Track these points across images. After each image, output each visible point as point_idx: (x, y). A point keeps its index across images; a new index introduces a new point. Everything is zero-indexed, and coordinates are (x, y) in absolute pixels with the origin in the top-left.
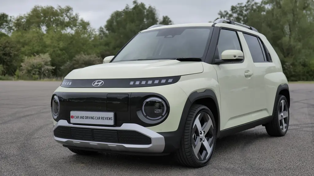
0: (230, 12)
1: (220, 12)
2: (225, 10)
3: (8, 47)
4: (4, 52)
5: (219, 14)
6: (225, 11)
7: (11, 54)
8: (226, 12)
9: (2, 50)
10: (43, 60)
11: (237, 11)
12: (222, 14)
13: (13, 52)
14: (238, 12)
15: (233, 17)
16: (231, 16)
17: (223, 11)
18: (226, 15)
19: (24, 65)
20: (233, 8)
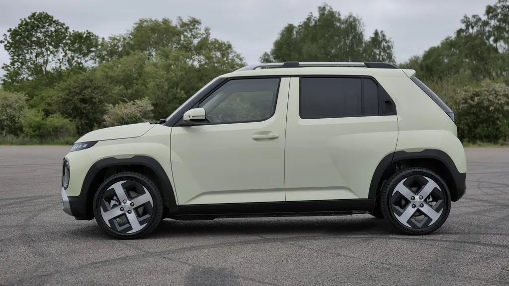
0: (484, 18)
1: (466, 17)
2: (475, 14)
3: (89, 87)
4: (83, 97)
5: (463, 22)
6: (474, 16)
7: (94, 100)
8: (477, 17)
9: (77, 93)
10: (140, 109)
11: (497, 15)
12: (469, 21)
13: (97, 97)
14: (499, 17)
15: (491, 27)
16: (486, 24)
17: (470, 16)
18: (476, 23)
19: (109, 119)
20: (490, 10)
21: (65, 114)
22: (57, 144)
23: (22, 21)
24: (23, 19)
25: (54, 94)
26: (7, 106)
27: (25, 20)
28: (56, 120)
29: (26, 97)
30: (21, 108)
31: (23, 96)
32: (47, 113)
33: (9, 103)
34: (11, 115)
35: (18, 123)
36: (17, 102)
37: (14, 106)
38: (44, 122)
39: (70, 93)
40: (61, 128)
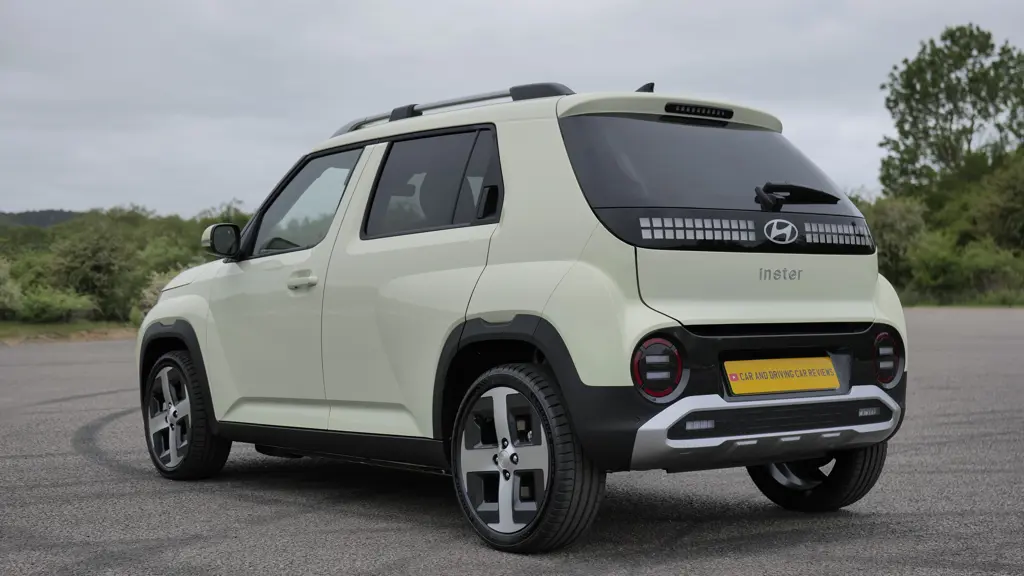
3: (104, 249)
4: (96, 263)
7: (112, 268)
9: (88, 257)
13: (117, 262)
21: (1004, 240)
22: (981, 303)
23: (924, 48)
24: (927, 42)
25: (984, 199)
26: (884, 226)
27: (932, 42)
28: (983, 254)
29: (925, 208)
30: (912, 230)
31: (917, 206)
32: (965, 239)
33: (889, 220)
34: (890, 245)
35: (904, 260)
36: (903, 218)
37: (898, 227)
38: (954, 258)
39: (1016, 195)
40: (993, 272)
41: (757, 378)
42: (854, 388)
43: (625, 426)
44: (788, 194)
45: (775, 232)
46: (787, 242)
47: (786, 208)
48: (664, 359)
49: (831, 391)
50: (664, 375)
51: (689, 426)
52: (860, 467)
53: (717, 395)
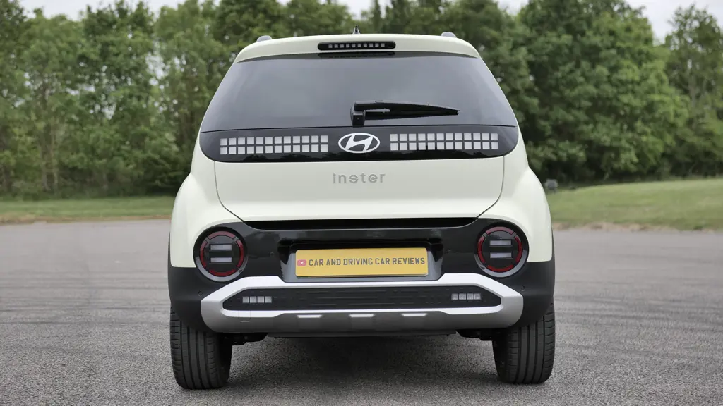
41: (328, 263)
42: (446, 275)
43: (191, 298)
44: (388, 110)
45: (351, 143)
46: (365, 151)
47: (367, 123)
48: (228, 247)
49: (422, 277)
50: (229, 260)
51: (246, 300)
52: (516, 351)
53: (277, 277)
